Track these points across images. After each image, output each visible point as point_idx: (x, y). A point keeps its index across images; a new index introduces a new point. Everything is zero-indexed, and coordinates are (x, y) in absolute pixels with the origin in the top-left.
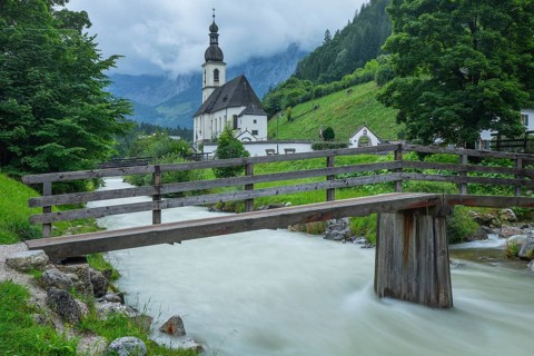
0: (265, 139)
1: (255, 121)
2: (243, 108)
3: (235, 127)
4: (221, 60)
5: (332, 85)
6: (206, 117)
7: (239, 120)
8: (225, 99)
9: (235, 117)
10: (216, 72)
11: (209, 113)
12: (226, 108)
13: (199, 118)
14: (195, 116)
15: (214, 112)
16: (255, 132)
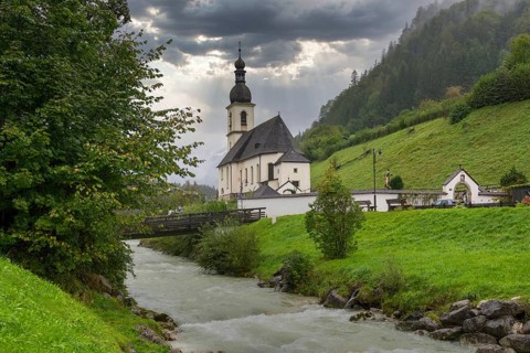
0: (308, 191)
1: (295, 170)
2: (280, 155)
3: (271, 177)
4: (249, 101)
5: (375, 130)
6: (234, 166)
7: (275, 169)
8: (257, 146)
9: (271, 166)
10: (244, 115)
11: (237, 162)
12: (260, 155)
13: (225, 169)
14: (220, 166)
15: (243, 161)
16: (296, 184)
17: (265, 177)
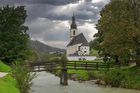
1: (85, 48)
2: (82, 44)
4: (76, 28)
6: (70, 47)
8: (76, 41)
9: (79, 47)
10: (74, 32)
11: (71, 45)
12: (76, 44)
13: (68, 47)
14: (67, 46)
15: (73, 45)
16: (85, 52)
17: (78, 50)
